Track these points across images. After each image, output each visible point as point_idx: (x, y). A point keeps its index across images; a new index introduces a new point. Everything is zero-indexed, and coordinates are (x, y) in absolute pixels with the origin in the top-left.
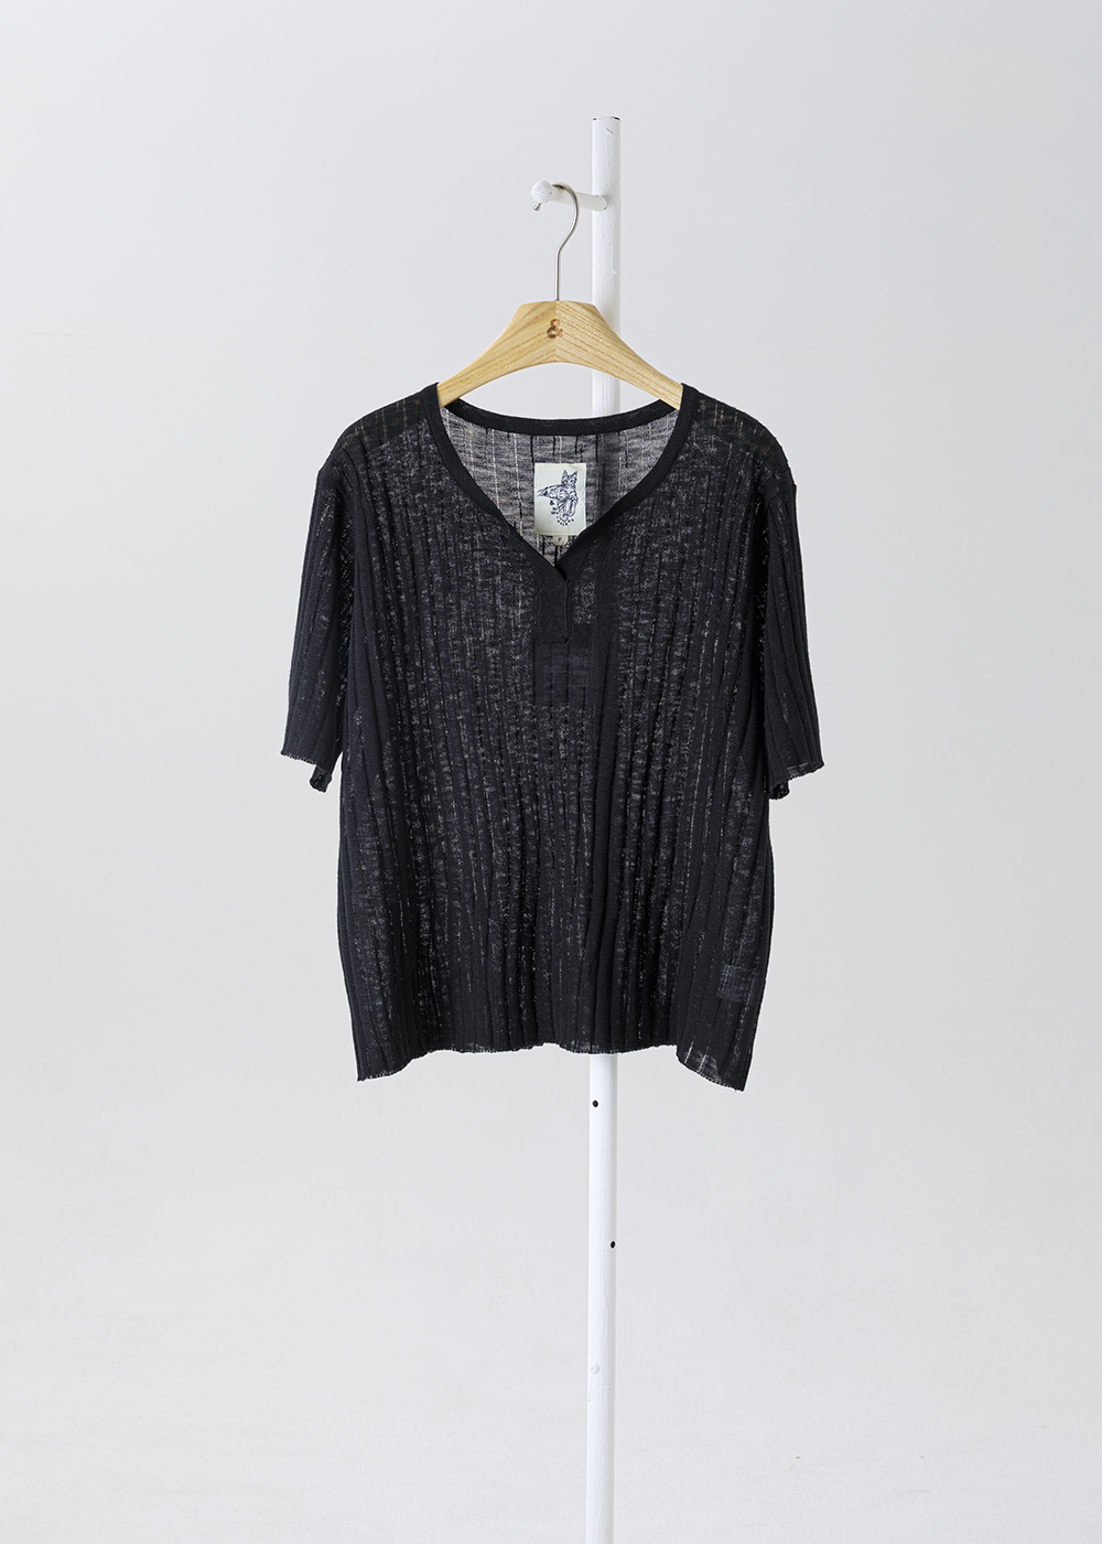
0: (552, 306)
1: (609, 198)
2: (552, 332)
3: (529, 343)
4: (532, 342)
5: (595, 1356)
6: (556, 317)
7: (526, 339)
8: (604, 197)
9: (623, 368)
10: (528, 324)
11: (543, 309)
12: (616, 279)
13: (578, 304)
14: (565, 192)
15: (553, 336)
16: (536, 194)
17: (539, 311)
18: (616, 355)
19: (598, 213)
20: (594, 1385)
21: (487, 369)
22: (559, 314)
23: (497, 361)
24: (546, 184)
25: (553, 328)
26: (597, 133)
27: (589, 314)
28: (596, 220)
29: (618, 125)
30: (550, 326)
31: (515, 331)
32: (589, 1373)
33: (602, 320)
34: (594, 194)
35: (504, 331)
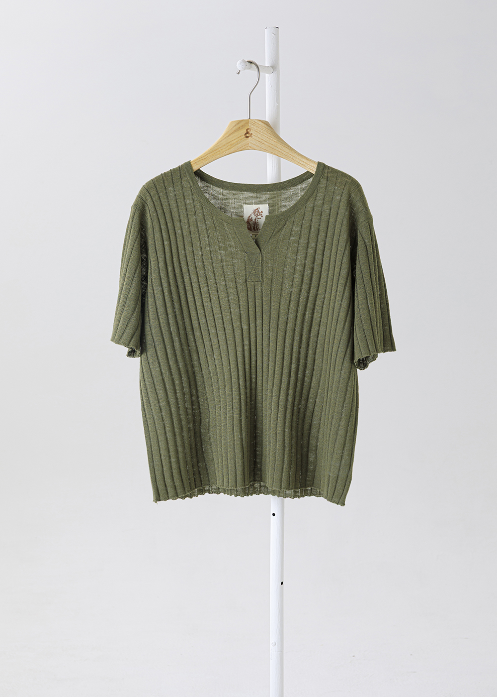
0: (247, 122)
1: (274, 68)
2: (247, 134)
3: (235, 141)
4: (237, 140)
5: (273, 638)
6: (249, 127)
7: (234, 139)
8: (272, 67)
9: (283, 152)
10: (235, 131)
11: (242, 124)
12: (278, 107)
13: (259, 120)
14: (253, 65)
15: (247, 137)
16: (239, 66)
17: (240, 125)
18: (279, 146)
19: (269, 75)
20: (273, 652)
21: (214, 154)
22: (250, 126)
23: (220, 149)
24: (243, 61)
25: (247, 133)
26: (267, 35)
27: (265, 126)
28: (268, 78)
29: (278, 31)
30: (246, 132)
31: (229, 134)
32: (271, 646)
33: (271, 128)
34: (266, 65)
35: (223, 134)
